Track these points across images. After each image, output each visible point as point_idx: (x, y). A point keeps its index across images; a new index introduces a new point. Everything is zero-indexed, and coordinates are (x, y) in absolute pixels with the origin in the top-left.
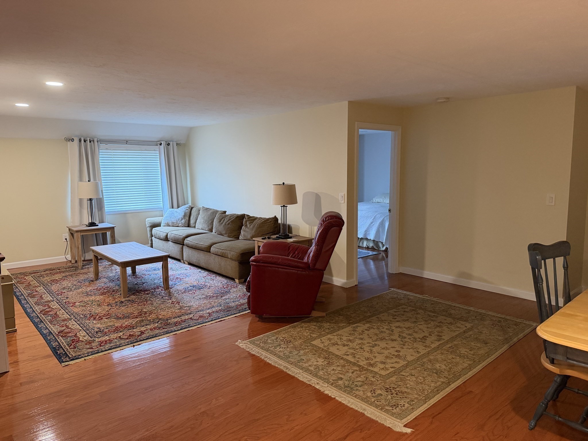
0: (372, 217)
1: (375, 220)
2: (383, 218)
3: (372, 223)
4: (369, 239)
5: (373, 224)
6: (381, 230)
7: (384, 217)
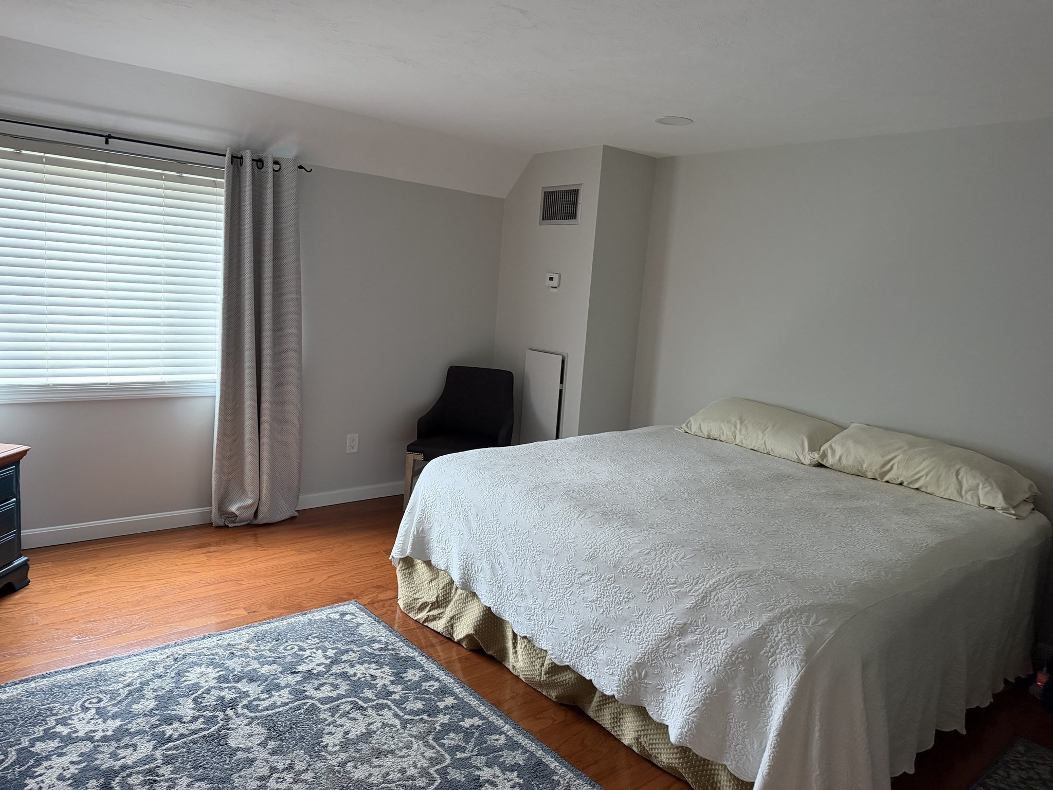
0: (685, 594)
1: (706, 620)
2: (763, 627)
3: (683, 630)
4: (655, 717)
5: (689, 638)
6: (737, 695)
7: (772, 622)
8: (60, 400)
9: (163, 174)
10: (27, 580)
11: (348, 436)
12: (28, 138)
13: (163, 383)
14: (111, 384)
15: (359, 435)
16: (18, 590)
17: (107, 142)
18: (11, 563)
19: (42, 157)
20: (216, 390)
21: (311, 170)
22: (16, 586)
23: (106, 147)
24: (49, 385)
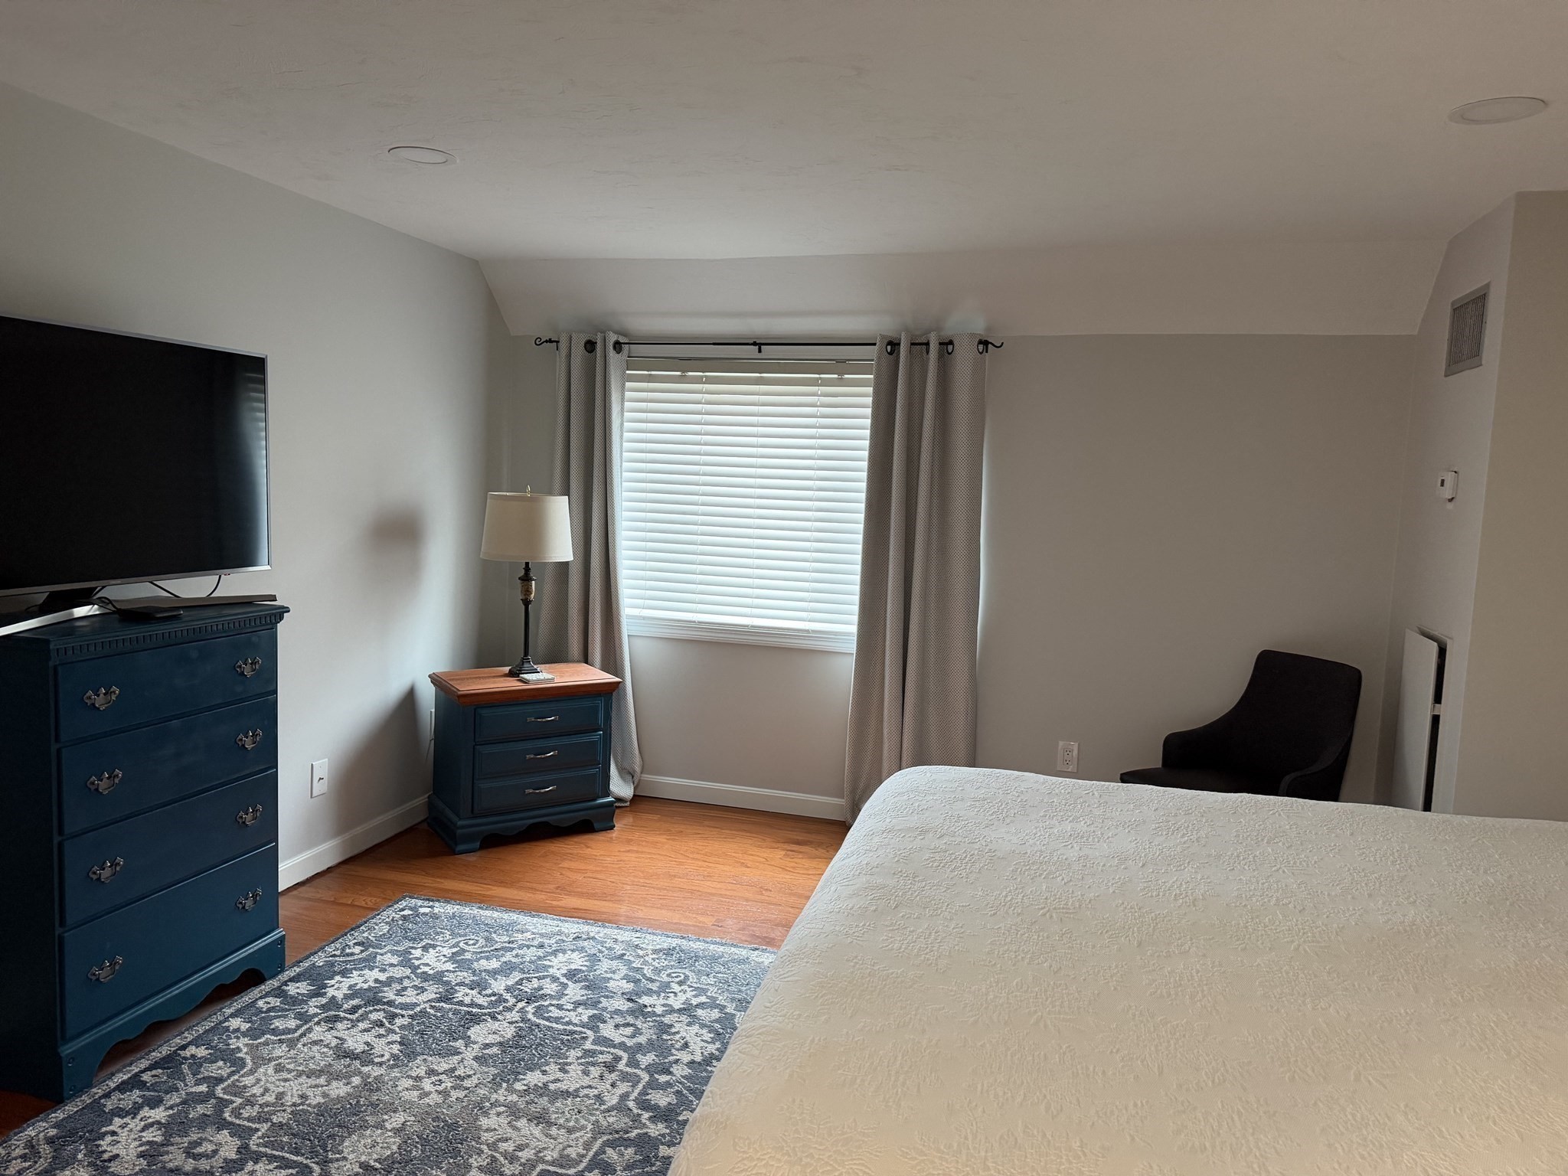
8: (708, 639)
9: (820, 378)
10: (612, 824)
11: (1061, 743)
12: (689, 359)
13: (807, 631)
14: (752, 626)
15: (1079, 745)
16: (597, 831)
17: (760, 351)
18: (595, 800)
19: (702, 377)
20: (852, 647)
21: (1002, 343)
22: (596, 825)
23: (759, 356)
24: (694, 622)
